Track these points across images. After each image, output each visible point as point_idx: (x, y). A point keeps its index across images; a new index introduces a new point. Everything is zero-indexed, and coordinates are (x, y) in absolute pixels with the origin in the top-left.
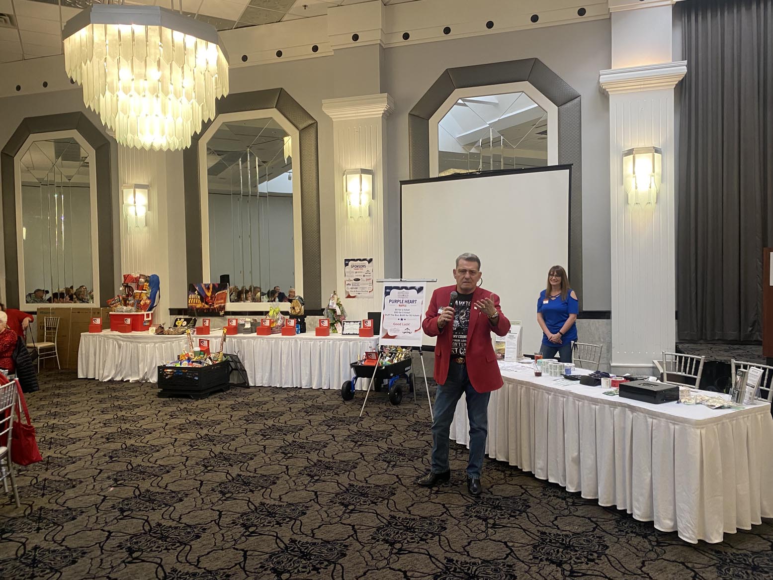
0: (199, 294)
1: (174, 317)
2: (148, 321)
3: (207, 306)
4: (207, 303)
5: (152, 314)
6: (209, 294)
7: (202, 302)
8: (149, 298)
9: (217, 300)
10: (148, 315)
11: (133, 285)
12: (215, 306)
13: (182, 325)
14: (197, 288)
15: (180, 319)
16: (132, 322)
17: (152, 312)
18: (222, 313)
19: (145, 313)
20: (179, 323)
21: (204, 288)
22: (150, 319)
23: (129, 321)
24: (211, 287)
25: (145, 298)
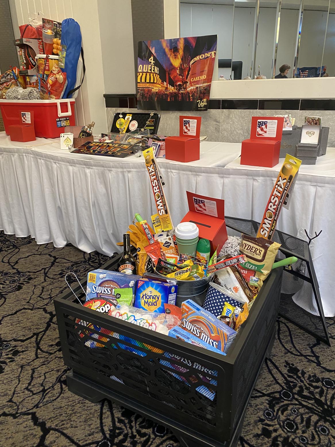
0: (157, 64)
1: (114, 111)
2: (66, 118)
3: (171, 89)
4: (172, 83)
5: (72, 104)
6: (177, 63)
7: (163, 79)
8: (62, 70)
9: (194, 75)
10: (64, 107)
11: (33, 44)
12: (189, 89)
13: (128, 131)
14: (153, 51)
15: (124, 115)
16: (35, 118)
17: (73, 100)
18: (203, 104)
19: (59, 102)
20: (122, 123)
21: (167, 50)
22: (69, 113)
23: (28, 118)
24: (181, 45)
25: (55, 70)
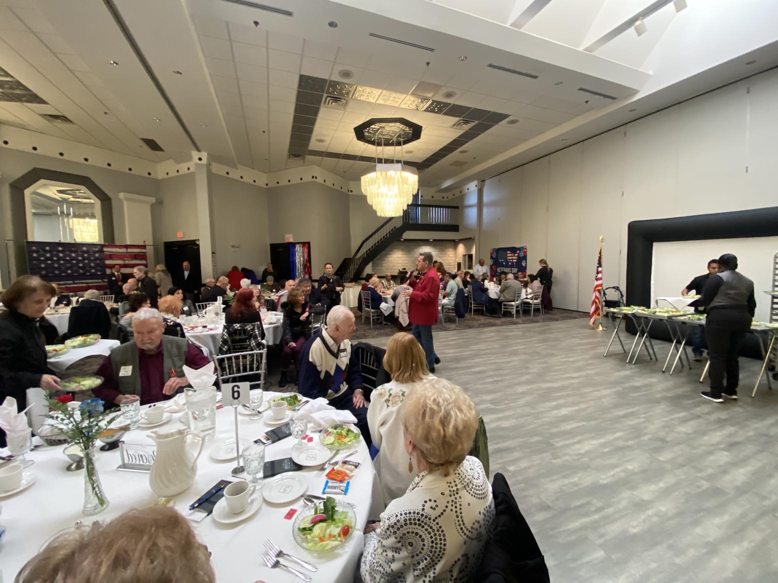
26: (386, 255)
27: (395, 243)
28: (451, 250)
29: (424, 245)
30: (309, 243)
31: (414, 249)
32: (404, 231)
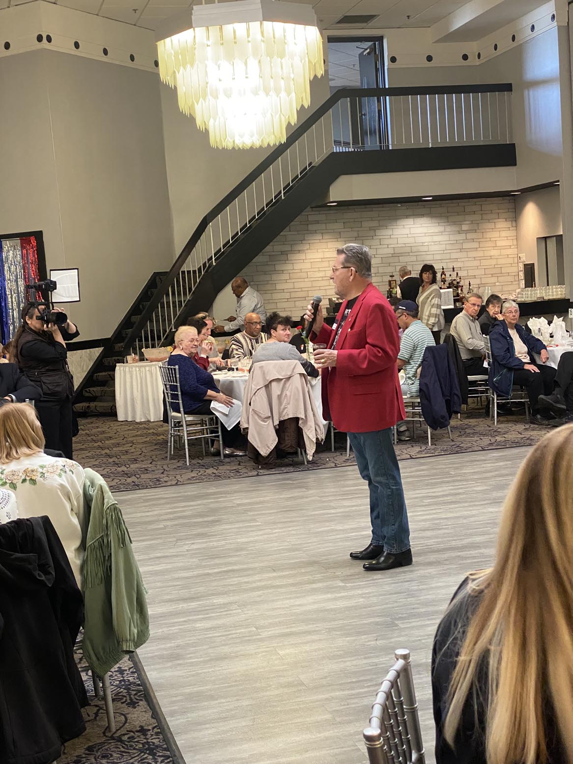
26: (284, 255)
27: (310, 215)
28: (502, 224)
29: (407, 217)
30: (38, 235)
31: (374, 229)
32: (336, 177)
